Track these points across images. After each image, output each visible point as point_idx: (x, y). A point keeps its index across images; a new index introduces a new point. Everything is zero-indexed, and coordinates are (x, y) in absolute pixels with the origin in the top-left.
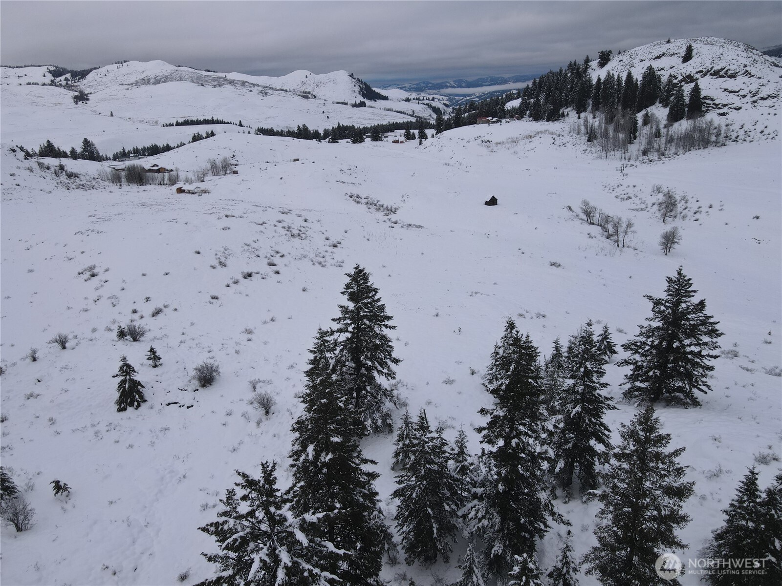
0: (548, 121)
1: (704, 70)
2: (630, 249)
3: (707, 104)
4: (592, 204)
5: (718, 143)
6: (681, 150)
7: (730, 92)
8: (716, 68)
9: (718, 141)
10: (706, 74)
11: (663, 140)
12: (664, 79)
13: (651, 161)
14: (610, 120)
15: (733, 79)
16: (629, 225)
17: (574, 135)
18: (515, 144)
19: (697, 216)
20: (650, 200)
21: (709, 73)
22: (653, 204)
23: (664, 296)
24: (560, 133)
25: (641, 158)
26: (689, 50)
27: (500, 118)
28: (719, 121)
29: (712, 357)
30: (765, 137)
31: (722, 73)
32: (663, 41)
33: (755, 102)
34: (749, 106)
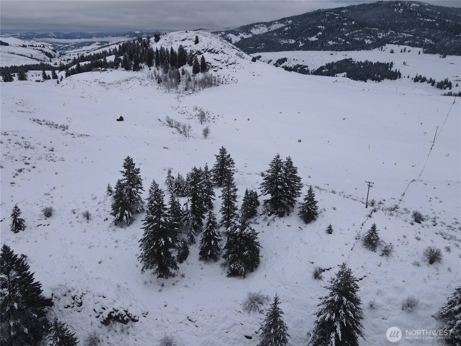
0: (134, 71)
1: (205, 49)
2: (191, 137)
3: (209, 66)
4: (170, 118)
5: (216, 84)
6: (201, 88)
7: (217, 60)
8: (210, 48)
9: (215, 83)
10: (206, 51)
11: (193, 83)
12: (188, 52)
13: (190, 94)
14: (166, 71)
15: (217, 54)
16: (190, 127)
17: (150, 79)
18: (119, 84)
19: (214, 120)
20: (194, 114)
21: (207, 51)
22: (195, 116)
24: (143, 79)
25: (185, 92)
26: (197, 38)
27: (106, 68)
28: (215, 74)
29: (233, 170)
30: (233, 82)
31: (212, 51)
32: (184, 31)
33: (227, 65)
34: (225, 67)
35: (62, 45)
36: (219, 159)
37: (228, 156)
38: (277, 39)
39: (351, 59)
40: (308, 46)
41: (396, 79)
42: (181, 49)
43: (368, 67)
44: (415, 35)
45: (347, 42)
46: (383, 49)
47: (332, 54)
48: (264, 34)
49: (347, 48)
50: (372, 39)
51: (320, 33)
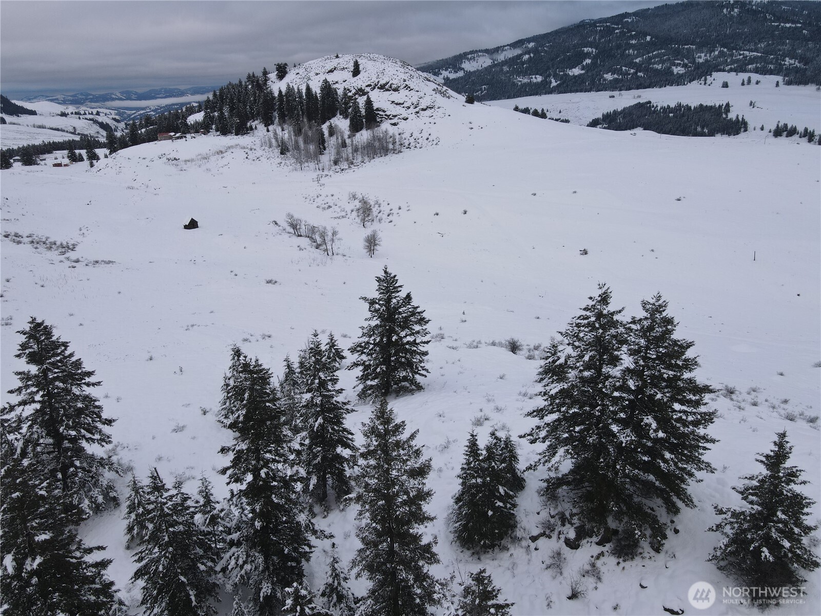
0: (237, 135)
1: (372, 84)
2: (339, 256)
3: (380, 115)
4: (296, 216)
5: (395, 150)
6: (366, 159)
7: (397, 104)
8: (382, 82)
9: (395, 148)
10: (374, 88)
11: (350, 149)
12: (340, 92)
13: (343, 170)
14: (298, 132)
15: (397, 92)
16: (334, 233)
17: (266, 148)
18: (206, 161)
19: (391, 218)
20: (349, 208)
21: (376, 87)
22: (352, 211)
23: (376, 295)
24: (252, 147)
25: (333, 168)
26: (356, 65)
27: (184, 133)
28: (392, 130)
29: (425, 343)
30: (431, 143)
31: (387, 87)
32: (332, 56)
33: (417, 112)
34: (414, 116)
35: (134, 112)
36: (376, 311)
37: (405, 298)
38: (510, 76)
39: (650, 102)
40: (567, 86)
41: (738, 134)
42: (327, 88)
43: (683, 115)
44: (767, 52)
45: (640, 74)
46: (708, 82)
47: (613, 97)
48: (486, 68)
49: (641, 84)
50: (685, 66)
51: (588, 61)
